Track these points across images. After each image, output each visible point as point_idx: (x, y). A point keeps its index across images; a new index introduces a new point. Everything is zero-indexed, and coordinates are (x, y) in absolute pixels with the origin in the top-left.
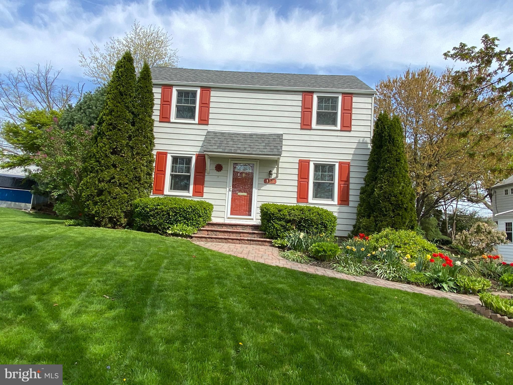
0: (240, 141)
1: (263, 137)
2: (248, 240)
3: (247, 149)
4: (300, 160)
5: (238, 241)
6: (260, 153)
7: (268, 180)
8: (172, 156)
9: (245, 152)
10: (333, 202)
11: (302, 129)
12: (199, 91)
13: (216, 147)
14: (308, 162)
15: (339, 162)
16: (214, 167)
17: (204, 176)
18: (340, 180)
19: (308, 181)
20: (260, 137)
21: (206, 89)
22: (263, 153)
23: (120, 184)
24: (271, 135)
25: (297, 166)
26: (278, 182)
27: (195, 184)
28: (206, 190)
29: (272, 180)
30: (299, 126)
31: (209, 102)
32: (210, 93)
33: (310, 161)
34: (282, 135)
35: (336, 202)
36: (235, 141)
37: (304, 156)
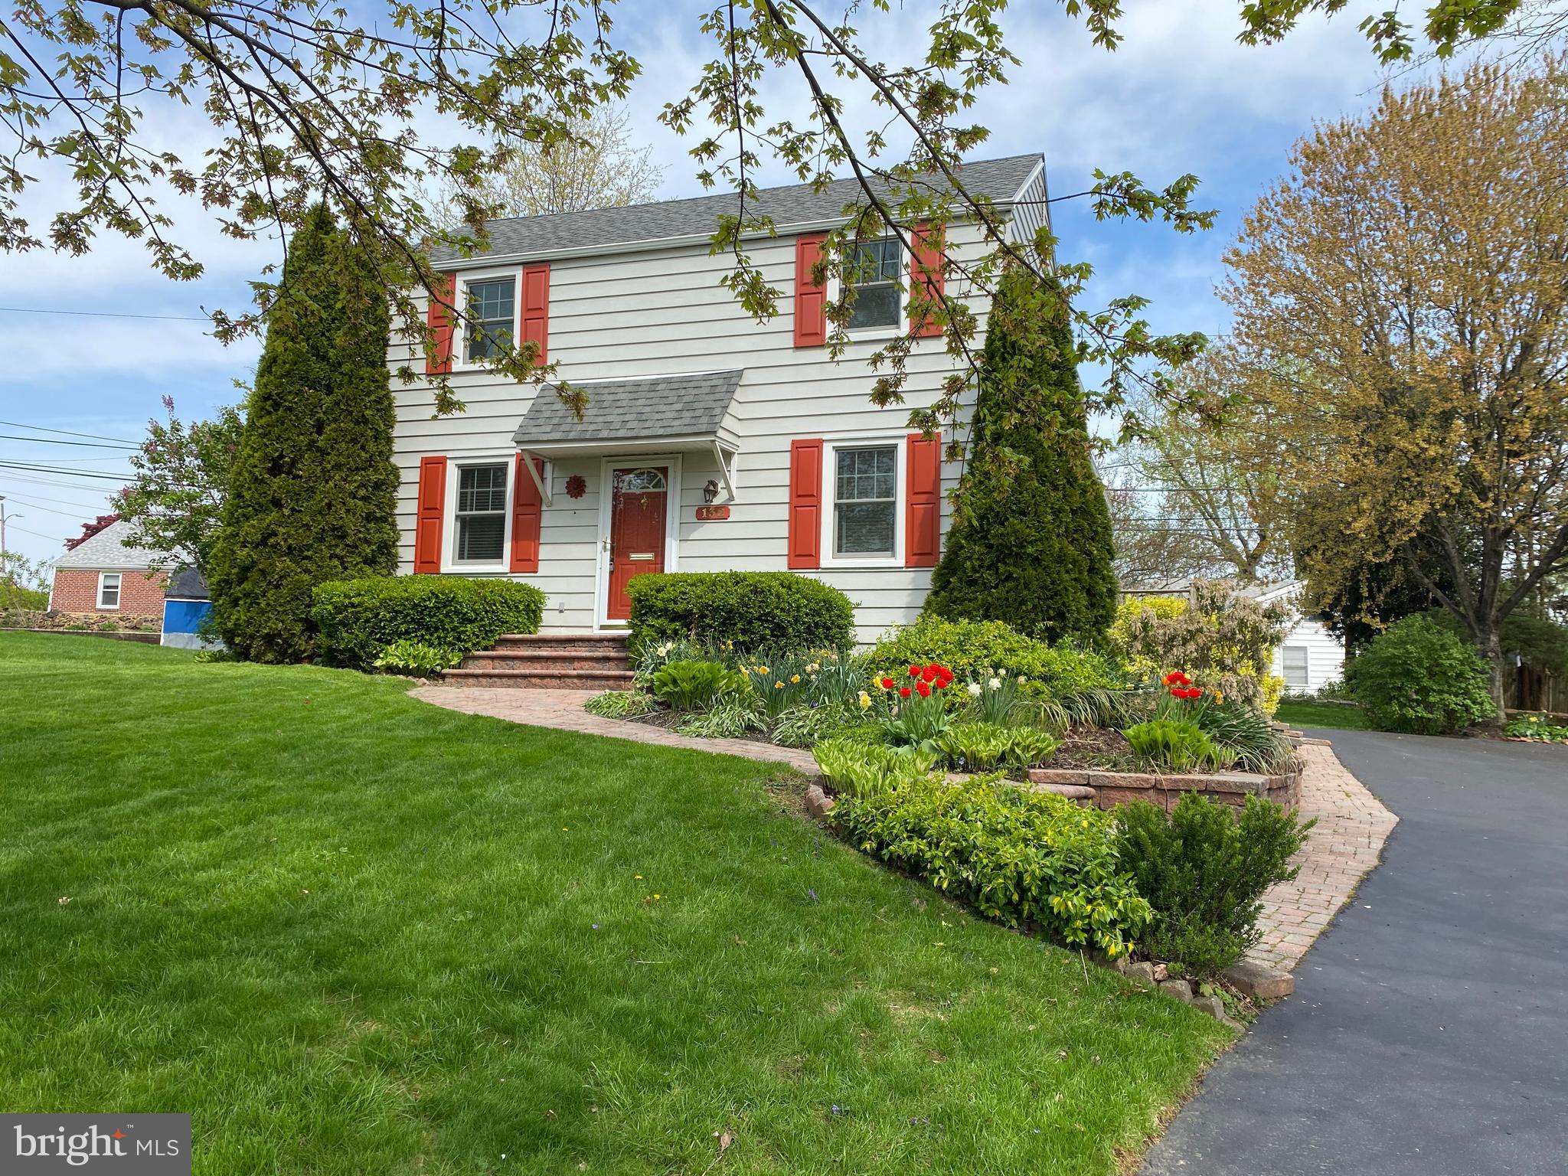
0: (619, 404)
1: (684, 385)
2: (580, 677)
3: (630, 425)
4: (793, 442)
5: (555, 682)
6: (661, 432)
7: (710, 512)
8: (459, 466)
9: (622, 433)
10: (892, 560)
11: (797, 348)
12: (519, 274)
13: (548, 429)
14: (817, 445)
15: (909, 436)
16: (562, 485)
17: (538, 515)
18: (912, 491)
19: (820, 502)
20: (676, 386)
21: (538, 268)
22: (669, 431)
23: (290, 547)
24: (707, 377)
25: (785, 461)
26: (735, 514)
27: (515, 538)
28: (544, 552)
29: (718, 508)
30: (789, 340)
31: (547, 302)
32: (547, 279)
33: (821, 441)
34: (740, 373)
35: (900, 560)
36: (605, 404)
37: (807, 429)
